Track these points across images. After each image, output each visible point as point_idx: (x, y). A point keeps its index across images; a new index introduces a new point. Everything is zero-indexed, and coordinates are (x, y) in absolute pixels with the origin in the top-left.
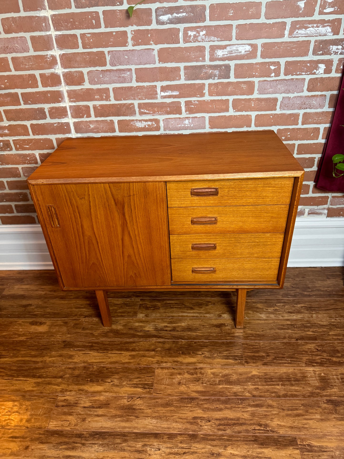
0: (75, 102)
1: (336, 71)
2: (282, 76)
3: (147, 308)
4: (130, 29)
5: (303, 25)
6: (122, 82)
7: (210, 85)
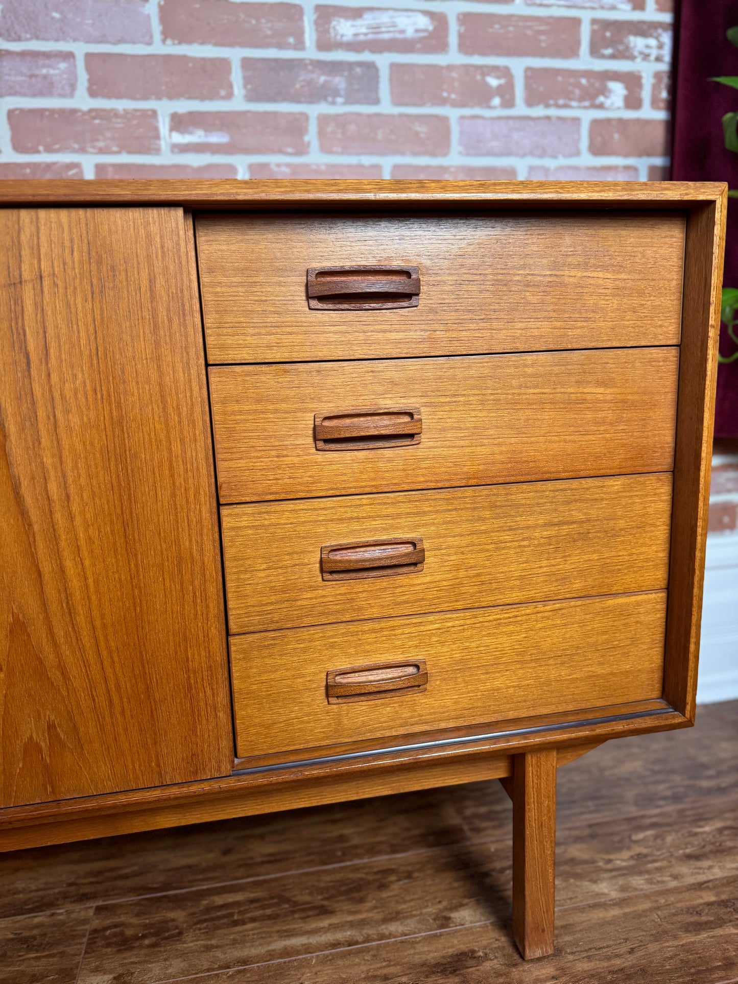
1: (654, 103)
2: (520, 109)
6: (40, 94)
7: (323, 120)
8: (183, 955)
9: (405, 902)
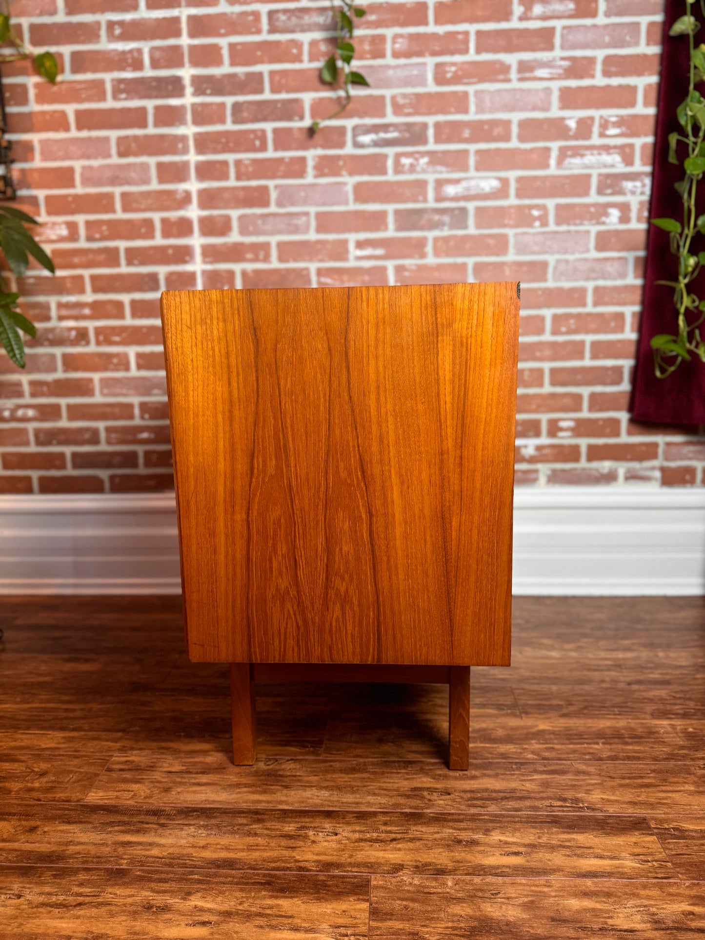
0: (211, 263)
1: (639, 220)
2: (552, 227)
4: (311, 155)
5: (577, 152)
6: (293, 233)
7: (436, 240)
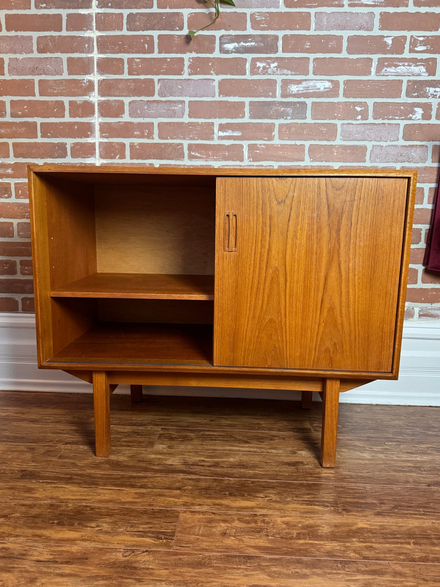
0: (107, 137)
2: (371, 120)
3: (171, 439)
4: (187, 57)
6: (171, 117)
7: (281, 126)
8: (192, 445)
9: (280, 445)
